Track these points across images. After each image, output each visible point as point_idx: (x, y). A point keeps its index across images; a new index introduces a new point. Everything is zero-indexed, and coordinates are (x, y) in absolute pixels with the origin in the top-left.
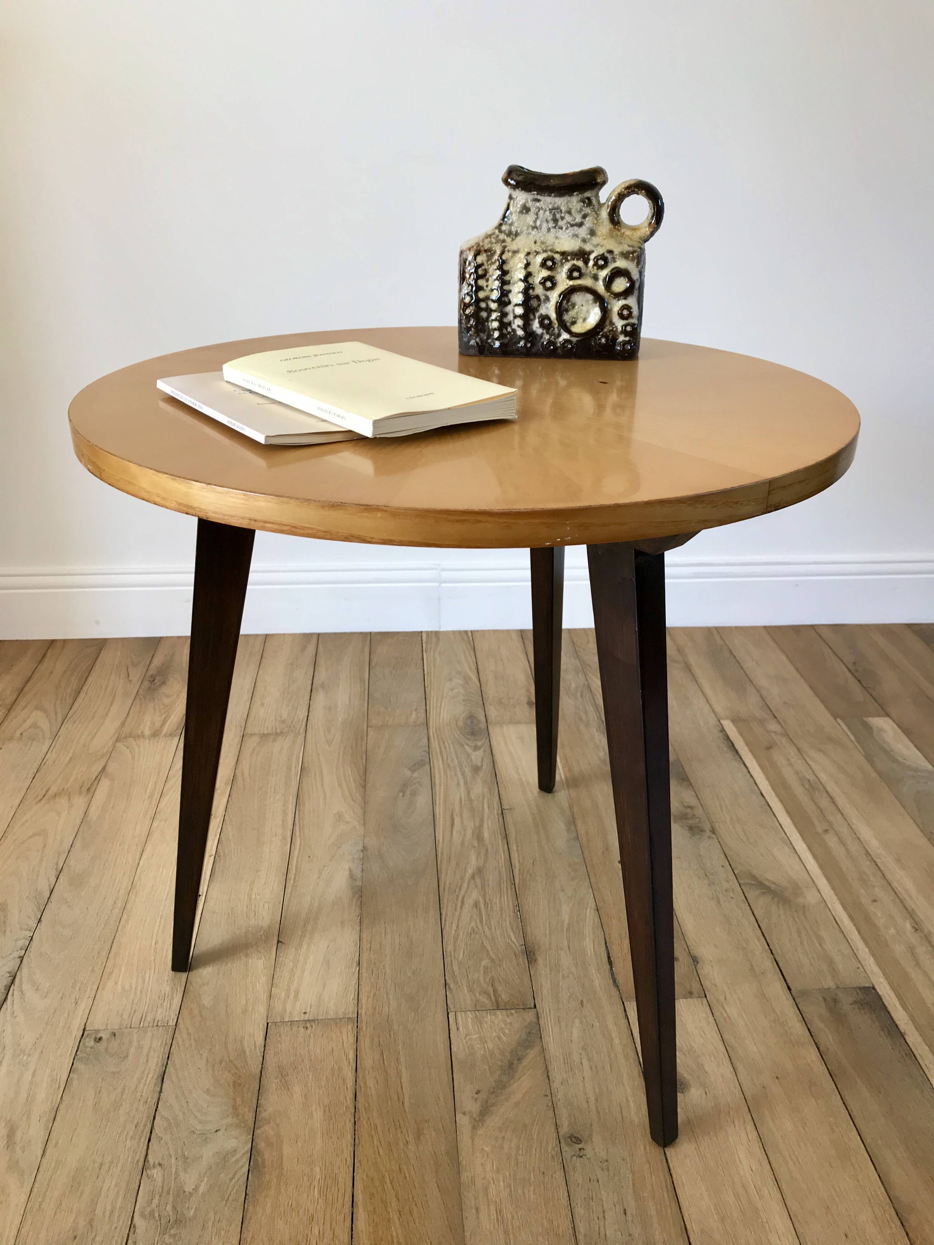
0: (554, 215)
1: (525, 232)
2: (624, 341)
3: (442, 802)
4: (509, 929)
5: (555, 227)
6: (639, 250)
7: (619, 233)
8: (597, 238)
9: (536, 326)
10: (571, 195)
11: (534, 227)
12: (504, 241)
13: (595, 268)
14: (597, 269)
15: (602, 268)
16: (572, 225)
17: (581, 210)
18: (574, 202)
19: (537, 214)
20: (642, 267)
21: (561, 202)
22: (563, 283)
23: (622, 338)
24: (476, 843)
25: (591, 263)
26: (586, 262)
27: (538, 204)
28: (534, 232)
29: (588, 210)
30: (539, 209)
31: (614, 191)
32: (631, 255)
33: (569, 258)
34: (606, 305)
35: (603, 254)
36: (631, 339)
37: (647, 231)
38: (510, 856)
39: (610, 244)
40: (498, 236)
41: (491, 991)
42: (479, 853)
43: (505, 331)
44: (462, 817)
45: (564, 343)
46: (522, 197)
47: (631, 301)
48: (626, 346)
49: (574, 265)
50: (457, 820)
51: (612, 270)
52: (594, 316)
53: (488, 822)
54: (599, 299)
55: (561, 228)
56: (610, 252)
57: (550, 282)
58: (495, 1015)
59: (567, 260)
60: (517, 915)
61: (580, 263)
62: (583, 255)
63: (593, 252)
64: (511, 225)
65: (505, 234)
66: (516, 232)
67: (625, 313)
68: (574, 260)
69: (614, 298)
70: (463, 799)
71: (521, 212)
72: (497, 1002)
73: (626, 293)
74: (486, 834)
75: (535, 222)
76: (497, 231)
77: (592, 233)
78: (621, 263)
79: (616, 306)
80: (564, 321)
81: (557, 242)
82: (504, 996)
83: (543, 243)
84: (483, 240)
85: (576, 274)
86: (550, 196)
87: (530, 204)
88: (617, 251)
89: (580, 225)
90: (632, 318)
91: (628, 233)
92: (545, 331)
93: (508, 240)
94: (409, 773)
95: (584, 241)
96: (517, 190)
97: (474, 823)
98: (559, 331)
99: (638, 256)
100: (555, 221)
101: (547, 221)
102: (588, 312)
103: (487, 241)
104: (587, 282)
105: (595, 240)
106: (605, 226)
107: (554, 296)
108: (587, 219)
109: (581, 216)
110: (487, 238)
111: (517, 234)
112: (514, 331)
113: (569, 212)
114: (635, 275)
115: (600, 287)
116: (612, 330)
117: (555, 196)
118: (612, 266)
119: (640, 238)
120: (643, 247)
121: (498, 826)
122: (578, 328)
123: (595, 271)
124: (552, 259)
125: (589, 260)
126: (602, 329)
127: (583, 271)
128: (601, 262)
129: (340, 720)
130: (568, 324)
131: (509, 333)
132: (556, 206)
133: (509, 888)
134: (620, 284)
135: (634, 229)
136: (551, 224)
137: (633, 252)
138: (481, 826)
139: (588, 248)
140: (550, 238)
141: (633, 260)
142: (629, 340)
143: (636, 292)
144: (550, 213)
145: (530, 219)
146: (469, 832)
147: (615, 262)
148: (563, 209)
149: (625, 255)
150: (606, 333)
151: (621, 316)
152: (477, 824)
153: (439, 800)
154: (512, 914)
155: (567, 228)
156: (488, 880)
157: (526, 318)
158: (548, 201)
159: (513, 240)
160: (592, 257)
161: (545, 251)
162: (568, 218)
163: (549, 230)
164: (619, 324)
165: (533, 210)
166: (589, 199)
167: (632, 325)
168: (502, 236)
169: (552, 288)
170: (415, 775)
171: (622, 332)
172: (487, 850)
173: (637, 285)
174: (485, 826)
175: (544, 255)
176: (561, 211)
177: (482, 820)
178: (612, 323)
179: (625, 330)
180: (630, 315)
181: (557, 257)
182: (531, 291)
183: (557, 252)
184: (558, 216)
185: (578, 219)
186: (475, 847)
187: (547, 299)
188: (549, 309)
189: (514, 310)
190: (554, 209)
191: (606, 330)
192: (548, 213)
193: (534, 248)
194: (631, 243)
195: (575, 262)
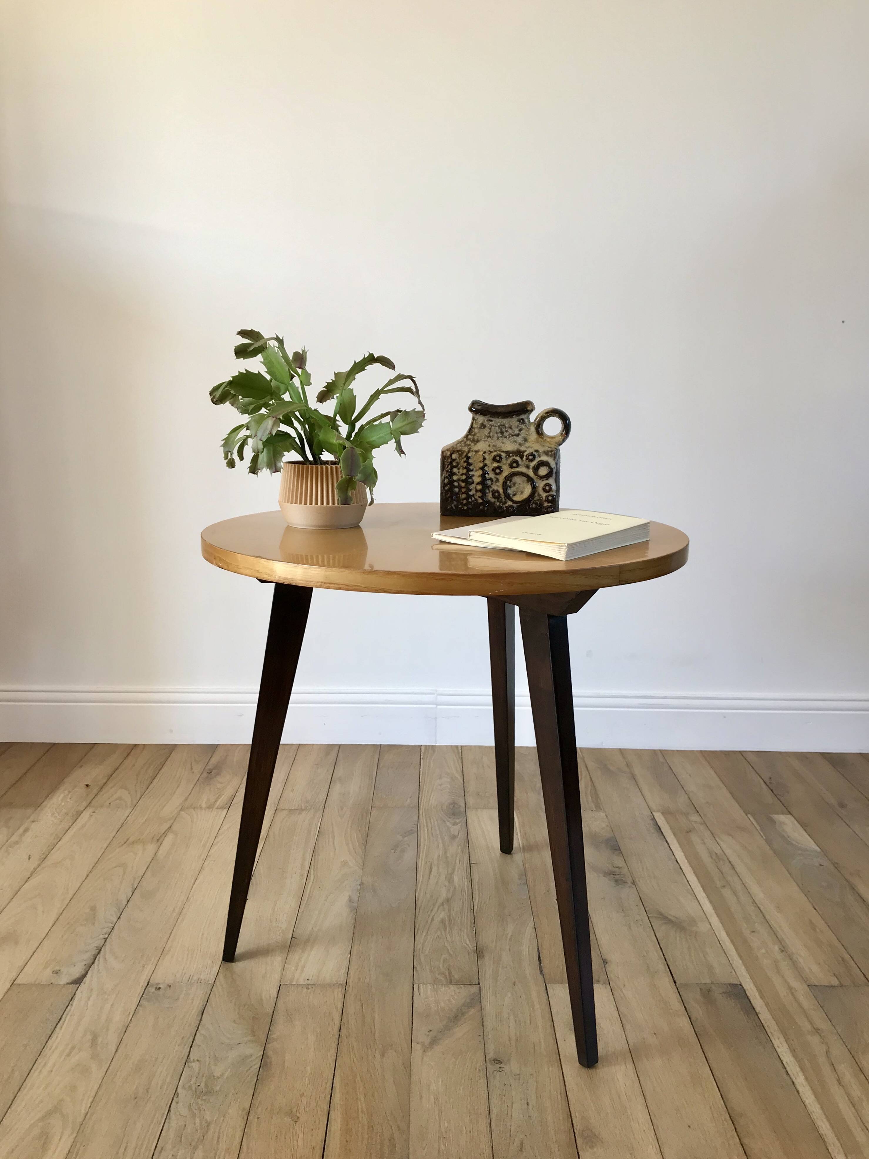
0: (501, 429)
1: (483, 439)
2: (547, 506)
3: (424, 857)
4: (466, 937)
5: (501, 437)
6: (555, 450)
7: (542, 440)
8: (528, 443)
9: (490, 496)
10: (511, 417)
11: (489, 437)
12: (469, 445)
13: (527, 461)
14: (529, 462)
15: (531, 461)
16: (513, 436)
17: (518, 426)
18: (513, 421)
19: (490, 429)
20: (558, 460)
21: (505, 421)
22: (507, 471)
23: (546, 504)
24: (447, 884)
25: (525, 458)
26: (522, 458)
27: (491, 423)
28: (489, 439)
29: (523, 426)
30: (492, 426)
31: (539, 415)
32: (550, 453)
33: (511, 455)
34: (535, 483)
35: (532, 452)
36: (552, 505)
37: (560, 439)
38: (472, 893)
39: (537, 447)
40: (466, 442)
41: (447, 974)
42: (449, 890)
43: (470, 500)
44: (438, 868)
45: (508, 508)
46: (481, 419)
47: (551, 481)
48: (548, 509)
49: (514, 459)
50: (435, 869)
51: (538, 462)
52: (528, 490)
53: (458, 871)
54: (530, 480)
55: (506, 437)
56: (537, 451)
57: (497, 470)
58: (447, 987)
59: (510, 456)
60: (473, 929)
61: (518, 458)
62: (520, 453)
63: (526, 451)
64: (474, 435)
65: (470, 441)
66: (477, 439)
67: (547, 489)
68: (514, 456)
69: (540, 479)
70: (440, 856)
71: (480, 428)
72: (451, 980)
73: (548, 476)
74: (456, 879)
75: (489, 433)
76: (465, 439)
77: (525, 440)
78: (544, 458)
79: (540, 484)
80: (508, 494)
81: (503, 445)
82: (456, 977)
83: (494, 446)
84: (456, 445)
85: (515, 465)
86: (498, 418)
87: (486, 423)
88: (541, 450)
89: (518, 435)
90: (552, 491)
91: (548, 440)
92: (496, 500)
93: (472, 444)
94: (400, 838)
95: (520, 445)
96: (478, 415)
97: (448, 871)
98: (505, 499)
99: (555, 454)
100: (502, 433)
101: (497, 433)
102: (524, 488)
103: (458, 445)
104: (522, 469)
105: (527, 444)
106: (534, 436)
107: (501, 478)
108: (522, 432)
109: (518, 430)
110: (458, 443)
111: (478, 441)
112: (476, 500)
113: (511, 428)
114: (553, 465)
115: (531, 473)
116: (540, 499)
117: (502, 418)
118: (538, 459)
119: (556, 443)
120: (558, 448)
121: (465, 874)
122: (517, 498)
123: (527, 463)
124: (500, 456)
125: (523, 456)
126: (533, 498)
127: (520, 463)
128: (531, 457)
129: (351, 802)
130: (511, 496)
131: (473, 501)
132: (502, 424)
133: (469, 911)
134: (543, 471)
135: (552, 438)
136: (500, 435)
137: (551, 451)
138: (453, 873)
139: (522, 449)
140: (499, 443)
141: (551, 456)
142: (551, 506)
143: (554, 476)
144: (499, 428)
145: (486, 431)
146: (443, 877)
147: (540, 457)
148: (507, 425)
149: (546, 453)
150: (536, 501)
151: (544, 490)
152: (450, 871)
153: (422, 856)
154: (469, 928)
155: (509, 437)
156: (454, 907)
157: (483, 491)
158: (498, 421)
159: (475, 444)
160: (525, 454)
161: (495, 451)
162: (510, 431)
163: (498, 438)
164: (544, 495)
165: (488, 426)
166: (522, 419)
167: (553, 496)
168: (468, 442)
169: (500, 473)
170: (406, 839)
171: (546, 501)
172: (455, 888)
173: (554, 471)
174: (456, 873)
175: (495, 453)
176: (505, 427)
177: (454, 870)
178: (539, 495)
179: (548, 499)
180: (551, 489)
181: (503, 455)
182: (487, 475)
183: (503, 452)
184: (504, 430)
185: (517, 432)
186: (445, 886)
187: (497, 480)
188: (498, 487)
189: (476, 487)
190: (501, 425)
191: (535, 499)
192: (497, 428)
193: (489, 449)
194: (550, 446)
195: (515, 457)
